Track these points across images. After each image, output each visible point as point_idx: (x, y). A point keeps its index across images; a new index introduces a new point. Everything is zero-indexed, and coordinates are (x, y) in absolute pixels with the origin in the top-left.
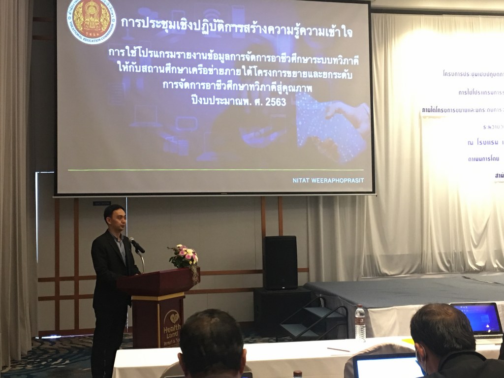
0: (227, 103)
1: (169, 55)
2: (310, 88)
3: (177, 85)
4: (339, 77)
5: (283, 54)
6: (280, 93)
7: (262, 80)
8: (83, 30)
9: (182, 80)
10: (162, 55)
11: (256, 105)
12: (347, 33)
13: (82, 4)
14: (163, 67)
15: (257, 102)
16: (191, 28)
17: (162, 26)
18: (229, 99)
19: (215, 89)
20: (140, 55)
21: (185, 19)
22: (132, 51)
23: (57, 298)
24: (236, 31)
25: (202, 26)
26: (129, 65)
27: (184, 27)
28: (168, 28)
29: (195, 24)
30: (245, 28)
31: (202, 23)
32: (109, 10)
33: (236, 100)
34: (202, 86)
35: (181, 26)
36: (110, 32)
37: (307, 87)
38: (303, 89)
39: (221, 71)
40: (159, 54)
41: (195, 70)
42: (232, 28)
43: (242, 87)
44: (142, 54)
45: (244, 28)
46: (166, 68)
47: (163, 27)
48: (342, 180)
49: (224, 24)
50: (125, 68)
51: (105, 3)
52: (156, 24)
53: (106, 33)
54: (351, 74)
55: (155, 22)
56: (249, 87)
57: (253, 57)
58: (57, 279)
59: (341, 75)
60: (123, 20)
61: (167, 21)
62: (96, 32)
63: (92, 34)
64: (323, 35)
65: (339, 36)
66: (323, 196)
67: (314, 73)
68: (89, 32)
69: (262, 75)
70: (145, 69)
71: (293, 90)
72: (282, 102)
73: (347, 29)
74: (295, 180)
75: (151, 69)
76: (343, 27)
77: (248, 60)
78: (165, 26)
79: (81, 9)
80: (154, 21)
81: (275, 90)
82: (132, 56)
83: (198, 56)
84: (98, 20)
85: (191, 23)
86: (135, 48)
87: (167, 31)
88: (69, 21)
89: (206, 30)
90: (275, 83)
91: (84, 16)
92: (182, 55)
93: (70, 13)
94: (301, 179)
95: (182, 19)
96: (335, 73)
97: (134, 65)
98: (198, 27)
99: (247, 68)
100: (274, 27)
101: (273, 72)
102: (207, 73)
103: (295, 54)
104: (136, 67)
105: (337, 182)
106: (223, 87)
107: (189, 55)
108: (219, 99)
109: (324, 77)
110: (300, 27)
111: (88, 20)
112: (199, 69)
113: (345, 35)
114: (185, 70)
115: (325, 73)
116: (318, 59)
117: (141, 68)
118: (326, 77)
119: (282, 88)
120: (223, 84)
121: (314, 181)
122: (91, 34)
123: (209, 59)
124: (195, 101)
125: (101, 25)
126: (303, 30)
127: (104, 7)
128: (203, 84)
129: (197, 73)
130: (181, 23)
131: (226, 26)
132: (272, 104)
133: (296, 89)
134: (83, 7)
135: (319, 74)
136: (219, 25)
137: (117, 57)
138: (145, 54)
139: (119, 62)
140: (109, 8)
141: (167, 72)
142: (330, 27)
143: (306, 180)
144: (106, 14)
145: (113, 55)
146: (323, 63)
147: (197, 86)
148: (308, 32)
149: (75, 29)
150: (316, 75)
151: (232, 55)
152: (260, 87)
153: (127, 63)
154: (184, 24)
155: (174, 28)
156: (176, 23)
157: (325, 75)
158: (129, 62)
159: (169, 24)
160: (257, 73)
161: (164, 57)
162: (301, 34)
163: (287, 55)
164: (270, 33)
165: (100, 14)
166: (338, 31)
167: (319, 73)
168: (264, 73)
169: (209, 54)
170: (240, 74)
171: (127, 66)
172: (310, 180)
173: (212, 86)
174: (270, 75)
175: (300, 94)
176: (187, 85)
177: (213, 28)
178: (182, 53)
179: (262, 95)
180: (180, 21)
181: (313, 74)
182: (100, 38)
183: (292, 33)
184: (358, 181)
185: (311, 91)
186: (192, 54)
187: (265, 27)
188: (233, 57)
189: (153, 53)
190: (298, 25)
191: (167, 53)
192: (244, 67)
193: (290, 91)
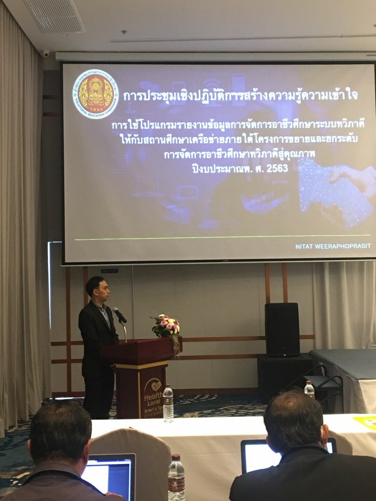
0: (227, 170)
1: (169, 125)
2: (313, 153)
3: (178, 155)
4: (344, 141)
5: (284, 120)
6: (282, 159)
7: (263, 147)
8: (88, 106)
9: (183, 150)
10: (163, 126)
11: (257, 171)
12: (351, 95)
13: (86, 80)
14: (164, 138)
15: (258, 169)
16: (191, 99)
17: (163, 97)
18: (229, 167)
19: (215, 157)
20: (142, 128)
21: (185, 90)
22: (134, 124)
23: (69, 361)
24: (236, 99)
25: (202, 96)
26: (131, 137)
27: (185, 98)
28: (169, 100)
29: (195, 94)
30: (246, 96)
31: (202, 92)
32: (112, 85)
33: (237, 168)
34: (202, 155)
35: (181, 97)
36: (113, 106)
37: (310, 152)
38: (305, 154)
39: (222, 140)
40: (160, 126)
41: (195, 139)
42: (232, 96)
43: (242, 155)
44: (143, 126)
45: (244, 96)
46: (167, 138)
47: (164, 99)
48: (347, 246)
49: (224, 93)
50: (128, 140)
51: (108, 79)
52: (157, 96)
53: (110, 108)
54: (357, 137)
55: (156, 95)
56: (250, 155)
57: (254, 125)
58: (69, 343)
59: (346, 139)
60: (125, 95)
61: (168, 93)
62: (100, 107)
63: (97, 110)
64: (327, 98)
65: (344, 98)
66: (329, 262)
67: (317, 137)
68: (93, 107)
69: (263, 142)
70: (146, 140)
71: (296, 156)
72: (284, 168)
73: (351, 91)
74: (298, 247)
75: (152, 141)
76: (348, 89)
77: (249, 127)
78: (166, 98)
79: (86, 86)
80: (155, 93)
81: (277, 157)
82: (135, 128)
83: (198, 126)
84: (101, 96)
85: (191, 94)
86: (137, 120)
87: (168, 103)
88: (75, 98)
89: (206, 99)
90: (276, 149)
91: (88, 92)
92: (183, 126)
93: (76, 91)
94: (304, 245)
95: (182, 90)
96: (339, 137)
97: (136, 138)
98: (198, 97)
99: (248, 136)
100: (275, 93)
101: (275, 138)
102: (207, 142)
103: (297, 119)
104: (138, 139)
105: (343, 247)
106: (223, 155)
107: (189, 125)
108: (220, 167)
109: (327, 141)
110: (302, 92)
111: (93, 96)
112: (200, 138)
113: (350, 98)
114: (186, 140)
115: (328, 137)
116: (321, 123)
117: (143, 140)
118: (330, 141)
119: (283, 154)
120: (223, 152)
121: (317, 246)
122: (95, 109)
123: (210, 128)
124: (196, 171)
125: (104, 100)
126: (305, 95)
127: (107, 83)
128: (203, 153)
129: (197, 142)
130: (182, 93)
131: (226, 94)
132: (273, 171)
133: (298, 154)
134: (88, 84)
135: (322, 139)
136: (219, 94)
137: (119, 130)
138: (147, 127)
139: (122, 135)
140: (112, 83)
141: (168, 143)
142: (334, 90)
143: (310, 246)
144: (109, 89)
145: (116, 128)
146: (326, 127)
147: (198, 155)
148: (310, 96)
149: (80, 105)
150: (319, 139)
151: (232, 123)
152: (261, 154)
153: (129, 135)
154: (184, 95)
155: (175, 99)
156: (177, 95)
157: (329, 139)
158: (131, 135)
159: (169, 96)
160: (258, 140)
161: (165, 128)
162: (303, 99)
163: (288, 121)
164: (270, 99)
165: (103, 89)
167: (323, 137)
168: (265, 140)
169: (209, 123)
170: (241, 142)
171: (129, 139)
172: (314, 246)
173: (213, 155)
174: (272, 142)
175: (302, 159)
176: (188, 155)
177: (214, 97)
178: (182, 123)
179: (262, 162)
180: (180, 92)
181: (316, 139)
182: (104, 113)
183: (294, 98)
184: (364, 246)
185: (314, 156)
186: (193, 124)
187: (266, 94)
188: (233, 125)
189: (154, 125)
190: (299, 89)
191: (168, 124)
192: (244, 135)
193: (292, 156)
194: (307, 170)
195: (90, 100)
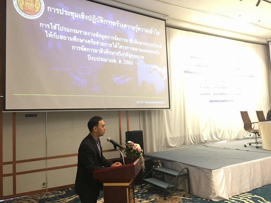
0: (105, 60)
2: (143, 57)
3: (80, 49)
6: (130, 58)
7: (122, 51)
8: (24, 9)
9: (82, 46)
10: (71, 31)
11: (119, 63)
14: (72, 38)
15: (120, 61)
16: (87, 19)
17: (71, 15)
19: (99, 53)
21: (83, 14)
22: (54, 26)
24: (109, 24)
25: (92, 19)
27: (83, 18)
29: (89, 17)
30: (113, 23)
31: (92, 17)
32: (40, 0)
33: (110, 60)
34: (93, 51)
35: (81, 17)
36: (40, 13)
37: (142, 56)
38: (140, 57)
39: (102, 44)
40: (69, 30)
41: (89, 41)
42: (107, 22)
44: (60, 29)
46: (74, 38)
48: (157, 103)
49: (103, 19)
53: (38, 14)
54: (159, 52)
55: (67, 12)
56: (116, 54)
59: (155, 52)
60: (48, 8)
61: (74, 13)
62: (32, 12)
63: (30, 13)
64: (148, 32)
65: (154, 34)
68: (28, 11)
69: (122, 48)
70: (62, 37)
72: (131, 63)
74: (138, 102)
75: (65, 38)
76: (156, 30)
78: (73, 15)
80: (67, 11)
81: (128, 57)
82: (54, 29)
83: (90, 34)
85: (86, 16)
86: (56, 24)
87: (74, 18)
88: (15, 3)
89: (94, 21)
90: (128, 53)
91: (24, 1)
92: (82, 33)
94: (140, 101)
95: (82, 13)
96: (153, 51)
97: (55, 35)
99: (115, 44)
100: (127, 25)
102: (95, 44)
104: (57, 36)
105: (155, 103)
106: (103, 52)
107: (86, 33)
108: (102, 58)
109: (148, 53)
111: (27, 4)
112: (91, 41)
113: (157, 34)
114: (84, 41)
115: (149, 51)
117: (60, 37)
119: (131, 56)
120: (104, 51)
121: (146, 102)
122: (28, 13)
123: (96, 36)
124: (90, 59)
125: (35, 8)
126: (139, 29)
128: (93, 49)
129: (90, 43)
130: (81, 15)
132: (127, 63)
133: (137, 57)
136: (101, 19)
137: (45, 28)
138: (62, 29)
139: (46, 32)
141: (74, 41)
142: (150, 29)
143: (142, 102)
144: (38, 2)
145: (43, 27)
146: (148, 45)
147: (90, 50)
148: (141, 30)
150: (145, 51)
152: (121, 54)
153: (51, 32)
154: (83, 16)
155: (78, 17)
156: (79, 15)
159: (75, 15)
162: (139, 31)
164: (125, 28)
165: (34, 2)
166: (153, 32)
167: (147, 50)
169: (96, 34)
170: (112, 47)
171: (51, 35)
172: (144, 102)
173: (98, 51)
175: (139, 60)
176: (85, 49)
177: (98, 21)
178: (82, 31)
179: (122, 58)
180: (81, 14)
181: (144, 50)
182: (35, 16)
183: (135, 29)
184: (163, 103)
185: (144, 59)
186: (88, 33)
188: (108, 37)
189: (66, 29)
190: (137, 26)
191: (74, 30)
192: (113, 43)
193: (134, 57)
194: (141, 65)
195: (25, 6)
